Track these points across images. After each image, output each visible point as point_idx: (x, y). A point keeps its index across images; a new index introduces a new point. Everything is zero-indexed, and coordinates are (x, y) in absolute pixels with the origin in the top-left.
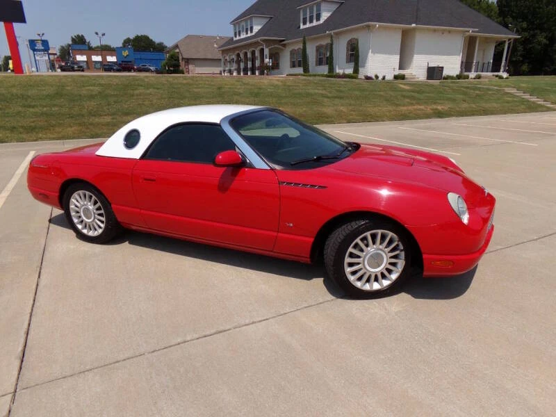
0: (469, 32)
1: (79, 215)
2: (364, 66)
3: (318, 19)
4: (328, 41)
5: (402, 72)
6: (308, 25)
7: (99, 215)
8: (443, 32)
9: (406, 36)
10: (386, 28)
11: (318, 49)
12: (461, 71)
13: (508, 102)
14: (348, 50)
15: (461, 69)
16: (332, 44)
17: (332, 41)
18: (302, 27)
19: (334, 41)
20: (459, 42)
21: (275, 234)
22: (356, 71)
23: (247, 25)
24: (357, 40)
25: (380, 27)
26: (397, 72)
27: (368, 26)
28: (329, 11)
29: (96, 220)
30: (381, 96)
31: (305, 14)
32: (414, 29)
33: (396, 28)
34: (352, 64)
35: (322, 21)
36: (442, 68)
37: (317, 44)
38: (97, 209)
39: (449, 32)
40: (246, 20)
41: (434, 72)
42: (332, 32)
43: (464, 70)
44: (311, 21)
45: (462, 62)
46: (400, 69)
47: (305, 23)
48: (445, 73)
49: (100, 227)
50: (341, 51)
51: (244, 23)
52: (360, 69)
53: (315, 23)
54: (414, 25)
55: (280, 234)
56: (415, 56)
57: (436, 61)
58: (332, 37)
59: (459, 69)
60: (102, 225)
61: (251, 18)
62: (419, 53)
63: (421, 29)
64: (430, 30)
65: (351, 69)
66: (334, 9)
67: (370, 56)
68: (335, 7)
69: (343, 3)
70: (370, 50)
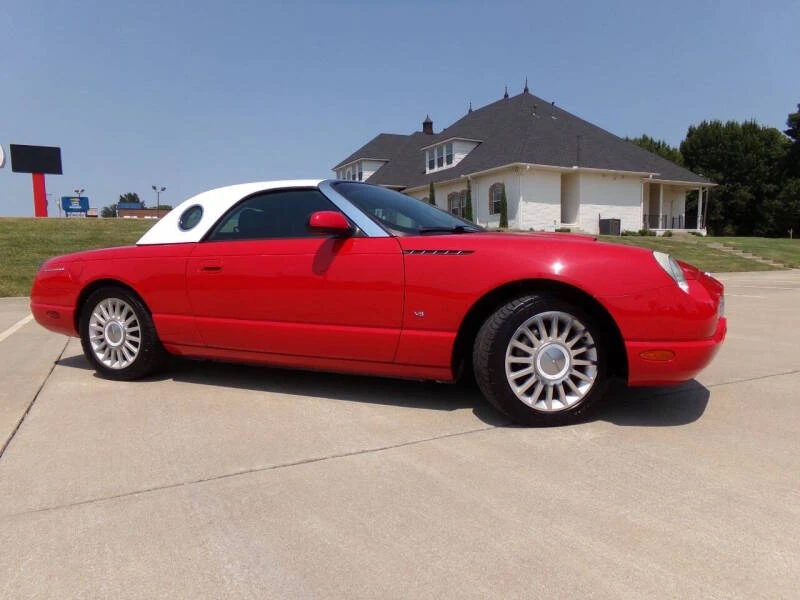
0: (648, 177)
1: (101, 337)
2: (513, 217)
3: (449, 161)
4: (464, 187)
5: (566, 226)
6: (436, 169)
7: (132, 334)
8: (615, 177)
9: (567, 181)
10: (539, 170)
11: (451, 198)
12: (645, 226)
13: (715, 259)
14: (491, 198)
15: (645, 224)
16: (469, 191)
17: (469, 187)
18: (428, 171)
19: (472, 189)
20: (638, 190)
21: (397, 332)
22: (504, 223)
23: (354, 171)
24: (503, 186)
25: (531, 169)
26: (560, 226)
27: (517, 168)
28: (462, 152)
29: (126, 342)
31: (432, 155)
32: (576, 173)
33: (554, 171)
34: (498, 216)
35: (455, 163)
36: (619, 221)
37: (450, 192)
38: (130, 326)
39: (623, 177)
40: (353, 166)
41: (608, 226)
42: (469, 176)
43: (648, 225)
44: (440, 164)
45: (645, 216)
46: (562, 221)
47: (432, 167)
48: (624, 227)
49: (132, 353)
50: (481, 200)
51: (350, 169)
52: (510, 223)
53: (445, 166)
54: (575, 168)
55: (404, 332)
56: (581, 205)
57: (610, 212)
58: (469, 181)
59: (642, 224)
60: (136, 350)
61: (359, 163)
62: (585, 203)
63: (586, 173)
64: (597, 174)
65: (495, 221)
66: (470, 150)
67: (522, 205)
68: (470, 148)
69: (481, 143)
70: (521, 197)
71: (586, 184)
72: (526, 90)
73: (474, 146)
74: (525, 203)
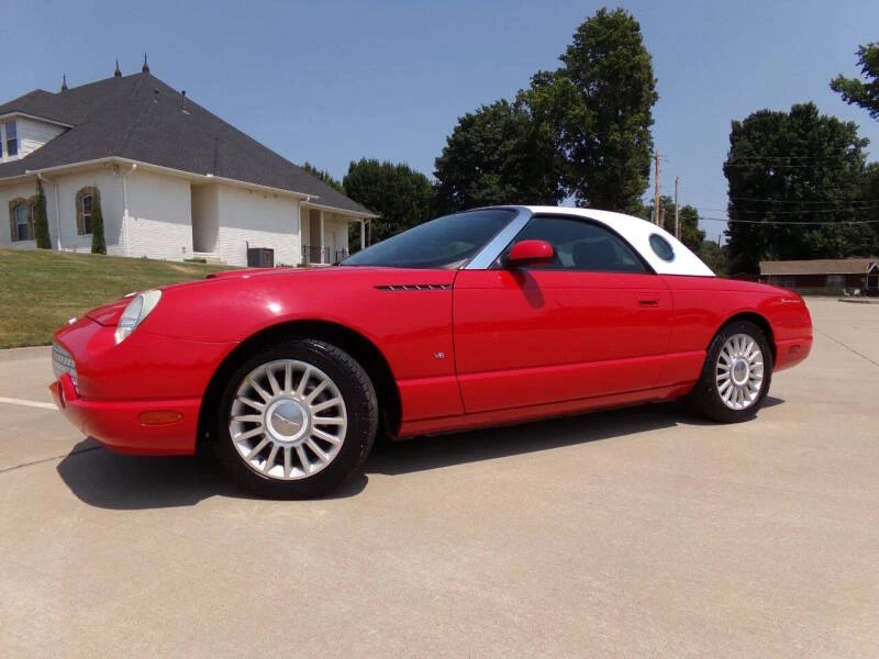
0: (304, 199)
2: (115, 242)
3: (13, 150)
4: (29, 194)
5: (201, 255)
8: (266, 195)
9: (199, 194)
10: (153, 173)
11: (15, 207)
12: (305, 259)
14: (79, 210)
15: (305, 256)
16: (41, 197)
17: (41, 190)
19: (47, 194)
20: (292, 214)
22: (99, 248)
24: (96, 191)
25: (139, 169)
26: (192, 255)
27: (117, 167)
30: (111, 283)
32: (212, 184)
33: (178, 178)
34: (89, 238)
35: (21, 155)
36: (272, 251)
37: (11, 199)
39: (276, 196)
41: (259, 257)
42: (39, 172)
43: (308, 258)
45: (304, 247)
46: (196, 248)
48: (278, 259)
50: (63, 212)
52: (111, 250)
53: (6, 158)
54: (209, 176)
56: (222, 231)
57: (261, 240)
58: (39, 182)
59: (301, 257)
62: (228, 225)
63: (228, 186)
64: (242, 189)
65: (85, 246)
66: (51, 138)
67: (128, 222)
68: (52, 134)
69: (70, 129)
70: (126, 211)
71: (228, 199)
72: (146, 69)
73: (57, 132)
74: (133, 219)
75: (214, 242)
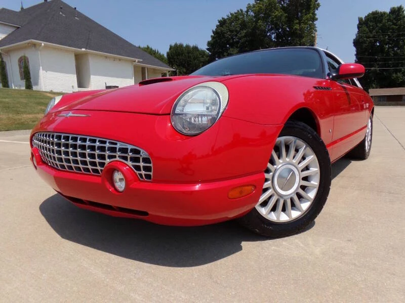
0: (135, 61)
5: (82, 89)
8: (115, 59)
9: (79, 60)
10: (55, 49)
14: (20, 68)
16: (2, 61)
17: (2, 58)
20: (130, 69)
24: (27, 58)
25: (45, 46)
26: (77, 89)
27: (34, 45)
32: (86, 54)
33: (67, 51)
39: (120, 60)
46: (79, 87)
54: (83, 49)
56: (92, 77)
57: (112, 82)
58: (1, 54)
62: (94, 74)
63: (92, 54)
64: (101, 56)
65: (23, 87)
66: (10, 32)
67: (42, 73)
68: (10, 30)
69: (19, 28)
70: (41, 68)
71: (94, 62)
73: (12, 30)
74: (44, 71)
75: (89, 84)
